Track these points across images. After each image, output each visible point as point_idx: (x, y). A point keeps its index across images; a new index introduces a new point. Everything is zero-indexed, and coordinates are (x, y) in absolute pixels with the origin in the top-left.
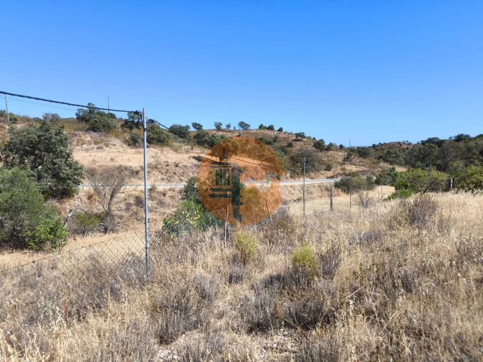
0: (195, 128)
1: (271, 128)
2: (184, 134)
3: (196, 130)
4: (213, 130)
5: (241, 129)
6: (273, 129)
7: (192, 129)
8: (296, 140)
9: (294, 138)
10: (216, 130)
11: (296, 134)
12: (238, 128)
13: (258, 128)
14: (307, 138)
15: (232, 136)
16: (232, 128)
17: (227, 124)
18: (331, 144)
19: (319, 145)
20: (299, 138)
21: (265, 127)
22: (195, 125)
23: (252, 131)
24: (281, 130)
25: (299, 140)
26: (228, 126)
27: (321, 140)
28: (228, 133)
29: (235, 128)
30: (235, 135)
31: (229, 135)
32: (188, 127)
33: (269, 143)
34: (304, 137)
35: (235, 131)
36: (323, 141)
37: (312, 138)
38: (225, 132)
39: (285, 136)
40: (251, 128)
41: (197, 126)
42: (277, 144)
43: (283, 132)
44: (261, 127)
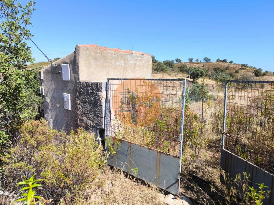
0: (177, 62)
1: (224, 61)
2: (171, 65)
3: (177, 63)
4: (187, 63)
5: (205, 62)
6: (226, 62)
7: (175, 62)
8: (241, 69)
9: (240, 67)
10: (189, 63)
11: (242, 65)
12: (203, 61)
13: (216, 61)
14: (250, 67)
15: (199, 66)
16: (199, 61)
17: (196, 59)
18: (267, 72)
19: (257, 73)
20: (244, 67)
21: (221, 61)
22: (177, 60)
23: (212, 63)
24: (231, 62)
25: (243, 69)
26: (197, 60)
27: (260, 69)
28: (197, 64)
29: (201, 61)
30: (201, 65)
31: (197, 65)
32: (173, 61)
33: (222, 71)
34: (247, 67)
35: (201, 62)
36: (261, 69)
37: (253, 67)
38: (195, 64)
39: (234, 66)
40: (211, 61)
41: (178, 61)
42: (228, 72)
43: (233, 63)
44: (218, 60)
